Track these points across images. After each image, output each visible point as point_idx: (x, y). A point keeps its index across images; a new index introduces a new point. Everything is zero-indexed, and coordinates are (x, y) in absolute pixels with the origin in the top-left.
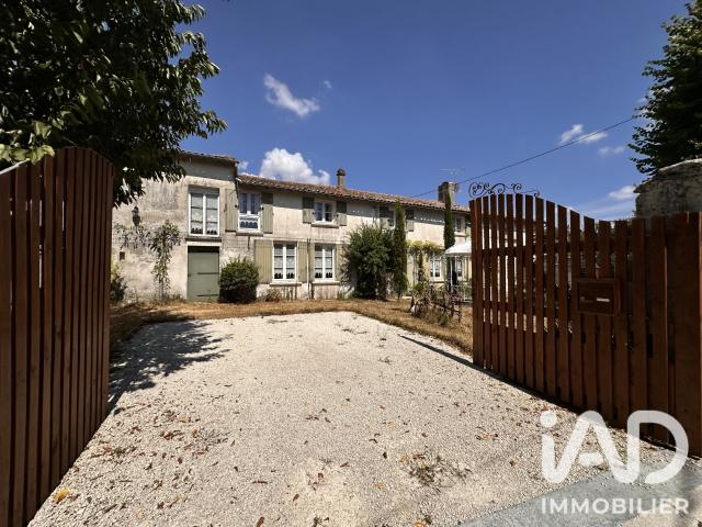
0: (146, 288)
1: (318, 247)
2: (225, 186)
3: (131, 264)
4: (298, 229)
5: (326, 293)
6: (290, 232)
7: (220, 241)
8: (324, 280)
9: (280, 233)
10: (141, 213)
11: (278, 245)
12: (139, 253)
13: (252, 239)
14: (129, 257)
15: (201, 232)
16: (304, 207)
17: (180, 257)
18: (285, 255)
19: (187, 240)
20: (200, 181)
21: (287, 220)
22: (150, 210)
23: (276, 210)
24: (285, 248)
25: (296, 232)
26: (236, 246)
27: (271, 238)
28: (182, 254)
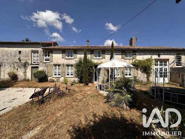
0: (22, 77)
1: (68, 66)
2: (40, 50)
3: (19, 71)
4: (61, 60)
5: (70, 80)
6: (58, 61)
7: (39, 65)
8: (70, 76)
9: (55, 62)
10: (21, 59)
11: (55, 65)
12: (21, 69)
13: (47, 64)
14: (19, 70)
15: (35, 63)
16: (63, 53)
17: (29, 69)
18: (57, 68)
19: (31, 65)
20: (34, 49)
21: (57, 58)
22: (23, 58)
23: (54, 55)
24: (57, 66)
25: (60, 61)
26: (43, 66)
27: (52, 63)
28: (30, 69)
